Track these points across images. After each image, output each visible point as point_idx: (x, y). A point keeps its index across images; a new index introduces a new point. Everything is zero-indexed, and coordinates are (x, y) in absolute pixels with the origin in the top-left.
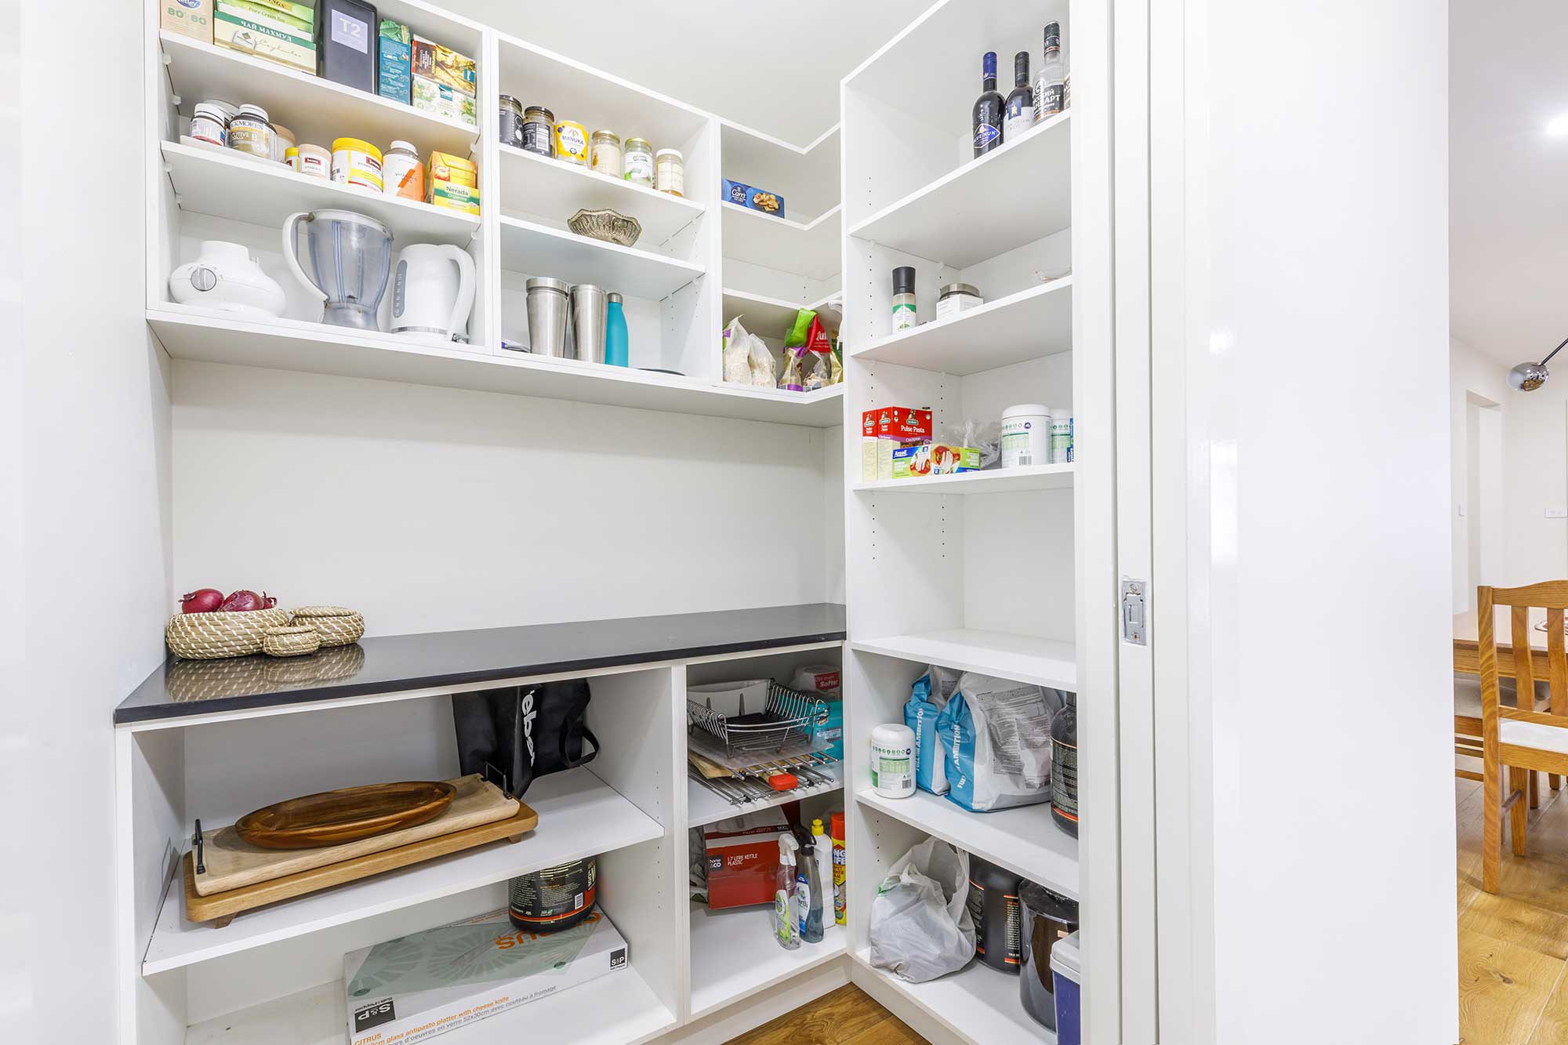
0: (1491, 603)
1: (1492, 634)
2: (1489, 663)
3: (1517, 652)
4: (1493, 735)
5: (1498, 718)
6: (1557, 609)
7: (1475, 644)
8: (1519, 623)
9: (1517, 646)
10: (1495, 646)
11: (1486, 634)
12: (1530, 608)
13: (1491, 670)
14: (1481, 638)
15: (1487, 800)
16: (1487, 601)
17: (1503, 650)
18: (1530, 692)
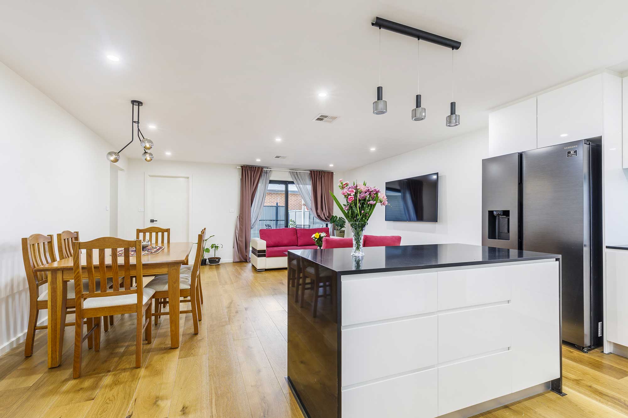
0: (78, 249)
1: (79, 263)
2: (78, 275)
3: (88, 269)
4: (79, 307)
5: (81, 299)
6: (102, 249)
7: (72, 267)
8: (89, 256)
9: (88, 266)
10: (80, 267)
11: (76, 263)
12: (93, 249)
13: (78, 278)
14: (74, 265)
15: (76, 336)
16: (77, 248)
17: (83, 268)
18: (94, 285)
